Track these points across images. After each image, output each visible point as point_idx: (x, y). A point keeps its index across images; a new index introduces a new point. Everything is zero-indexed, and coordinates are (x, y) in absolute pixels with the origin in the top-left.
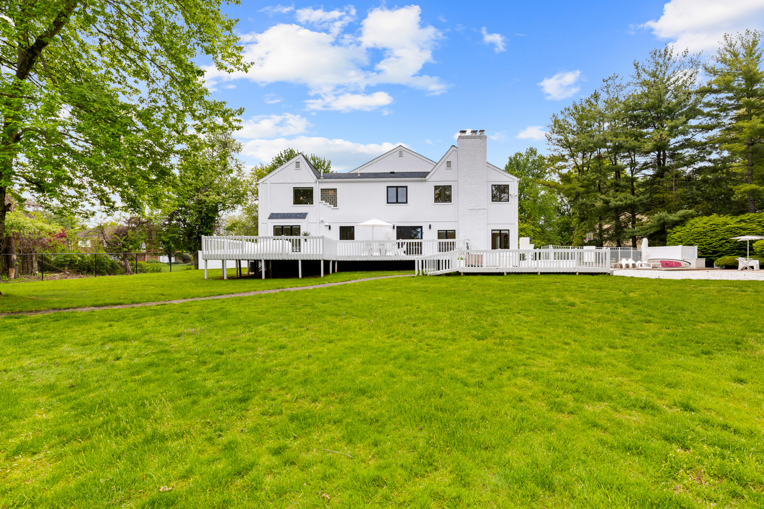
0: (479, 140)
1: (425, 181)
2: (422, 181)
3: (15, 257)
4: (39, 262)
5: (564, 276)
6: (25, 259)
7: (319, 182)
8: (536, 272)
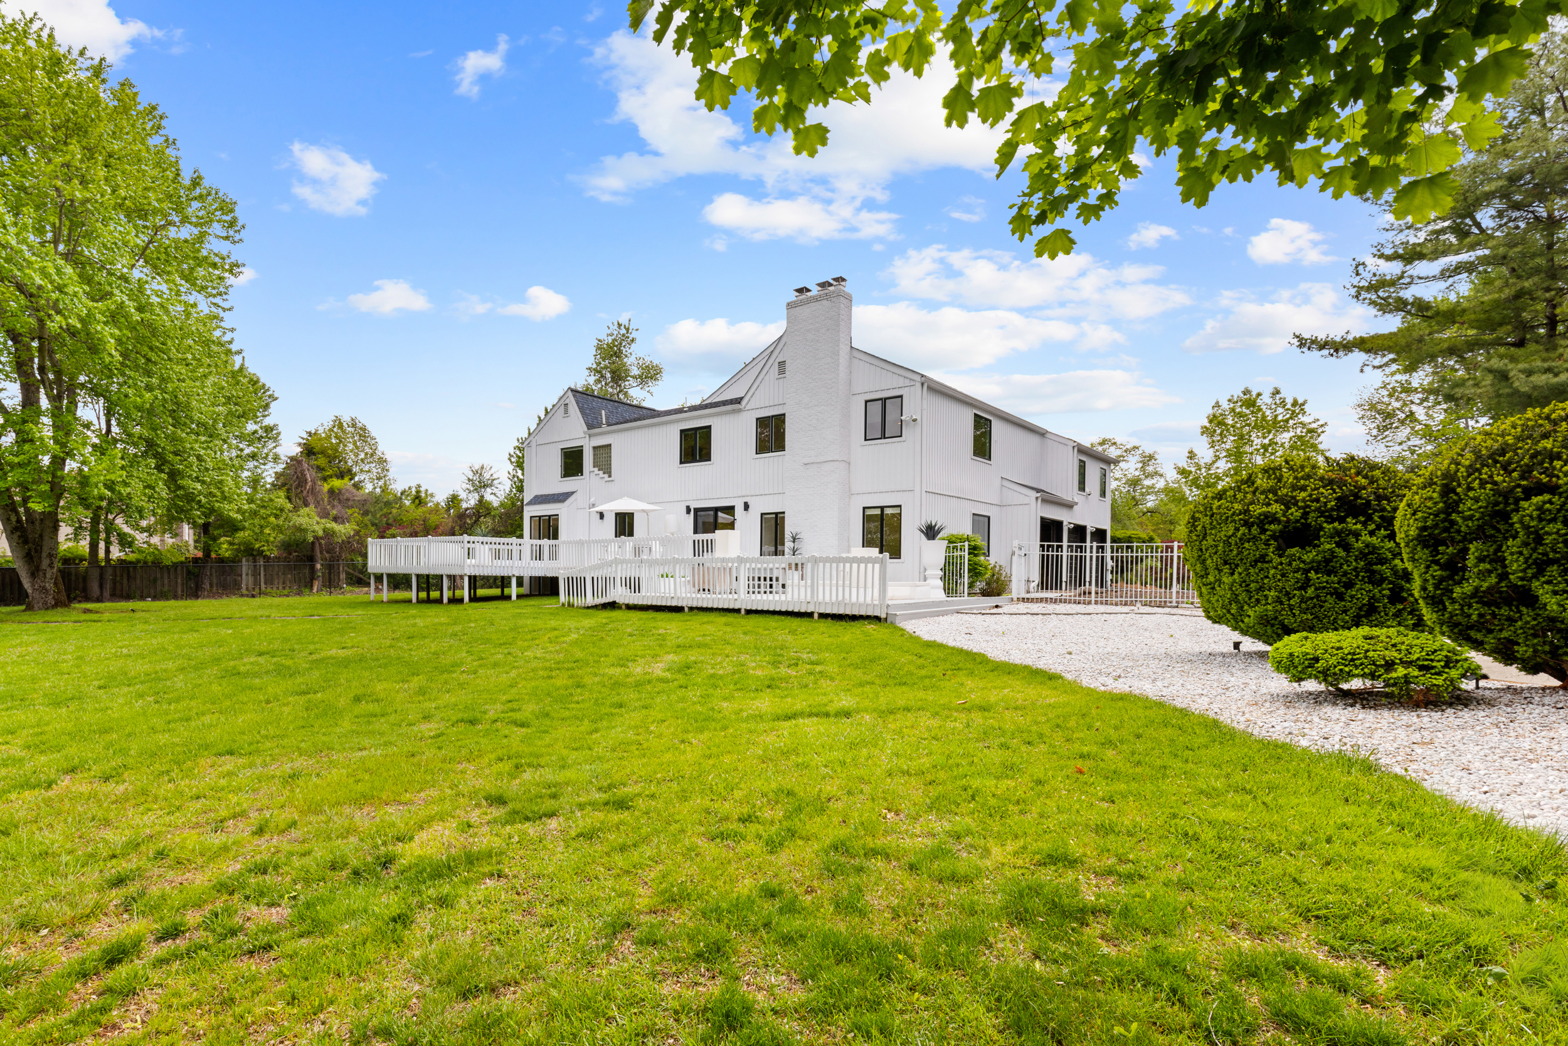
0: (825, 302)
1: (740, 410)
2: (734, 411)
3: (318, 566)
4: (347, 573)
5: (772, 622)
6: (331, 569)
7: (590, 436)
8: (737, 607)
